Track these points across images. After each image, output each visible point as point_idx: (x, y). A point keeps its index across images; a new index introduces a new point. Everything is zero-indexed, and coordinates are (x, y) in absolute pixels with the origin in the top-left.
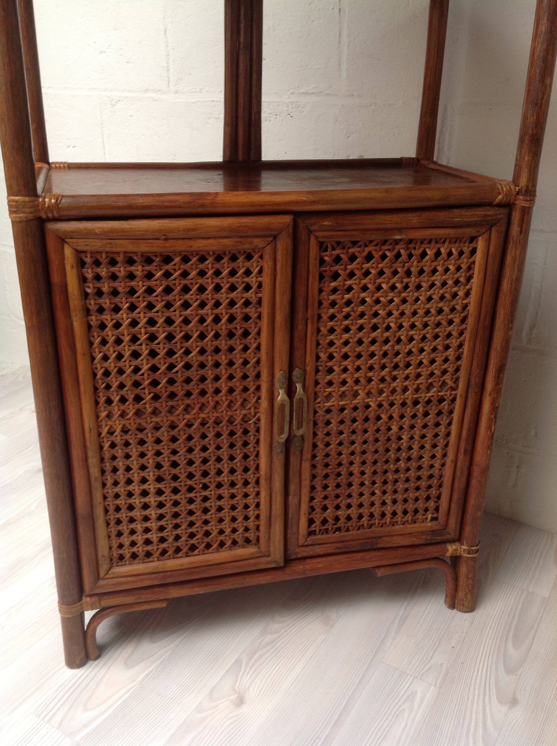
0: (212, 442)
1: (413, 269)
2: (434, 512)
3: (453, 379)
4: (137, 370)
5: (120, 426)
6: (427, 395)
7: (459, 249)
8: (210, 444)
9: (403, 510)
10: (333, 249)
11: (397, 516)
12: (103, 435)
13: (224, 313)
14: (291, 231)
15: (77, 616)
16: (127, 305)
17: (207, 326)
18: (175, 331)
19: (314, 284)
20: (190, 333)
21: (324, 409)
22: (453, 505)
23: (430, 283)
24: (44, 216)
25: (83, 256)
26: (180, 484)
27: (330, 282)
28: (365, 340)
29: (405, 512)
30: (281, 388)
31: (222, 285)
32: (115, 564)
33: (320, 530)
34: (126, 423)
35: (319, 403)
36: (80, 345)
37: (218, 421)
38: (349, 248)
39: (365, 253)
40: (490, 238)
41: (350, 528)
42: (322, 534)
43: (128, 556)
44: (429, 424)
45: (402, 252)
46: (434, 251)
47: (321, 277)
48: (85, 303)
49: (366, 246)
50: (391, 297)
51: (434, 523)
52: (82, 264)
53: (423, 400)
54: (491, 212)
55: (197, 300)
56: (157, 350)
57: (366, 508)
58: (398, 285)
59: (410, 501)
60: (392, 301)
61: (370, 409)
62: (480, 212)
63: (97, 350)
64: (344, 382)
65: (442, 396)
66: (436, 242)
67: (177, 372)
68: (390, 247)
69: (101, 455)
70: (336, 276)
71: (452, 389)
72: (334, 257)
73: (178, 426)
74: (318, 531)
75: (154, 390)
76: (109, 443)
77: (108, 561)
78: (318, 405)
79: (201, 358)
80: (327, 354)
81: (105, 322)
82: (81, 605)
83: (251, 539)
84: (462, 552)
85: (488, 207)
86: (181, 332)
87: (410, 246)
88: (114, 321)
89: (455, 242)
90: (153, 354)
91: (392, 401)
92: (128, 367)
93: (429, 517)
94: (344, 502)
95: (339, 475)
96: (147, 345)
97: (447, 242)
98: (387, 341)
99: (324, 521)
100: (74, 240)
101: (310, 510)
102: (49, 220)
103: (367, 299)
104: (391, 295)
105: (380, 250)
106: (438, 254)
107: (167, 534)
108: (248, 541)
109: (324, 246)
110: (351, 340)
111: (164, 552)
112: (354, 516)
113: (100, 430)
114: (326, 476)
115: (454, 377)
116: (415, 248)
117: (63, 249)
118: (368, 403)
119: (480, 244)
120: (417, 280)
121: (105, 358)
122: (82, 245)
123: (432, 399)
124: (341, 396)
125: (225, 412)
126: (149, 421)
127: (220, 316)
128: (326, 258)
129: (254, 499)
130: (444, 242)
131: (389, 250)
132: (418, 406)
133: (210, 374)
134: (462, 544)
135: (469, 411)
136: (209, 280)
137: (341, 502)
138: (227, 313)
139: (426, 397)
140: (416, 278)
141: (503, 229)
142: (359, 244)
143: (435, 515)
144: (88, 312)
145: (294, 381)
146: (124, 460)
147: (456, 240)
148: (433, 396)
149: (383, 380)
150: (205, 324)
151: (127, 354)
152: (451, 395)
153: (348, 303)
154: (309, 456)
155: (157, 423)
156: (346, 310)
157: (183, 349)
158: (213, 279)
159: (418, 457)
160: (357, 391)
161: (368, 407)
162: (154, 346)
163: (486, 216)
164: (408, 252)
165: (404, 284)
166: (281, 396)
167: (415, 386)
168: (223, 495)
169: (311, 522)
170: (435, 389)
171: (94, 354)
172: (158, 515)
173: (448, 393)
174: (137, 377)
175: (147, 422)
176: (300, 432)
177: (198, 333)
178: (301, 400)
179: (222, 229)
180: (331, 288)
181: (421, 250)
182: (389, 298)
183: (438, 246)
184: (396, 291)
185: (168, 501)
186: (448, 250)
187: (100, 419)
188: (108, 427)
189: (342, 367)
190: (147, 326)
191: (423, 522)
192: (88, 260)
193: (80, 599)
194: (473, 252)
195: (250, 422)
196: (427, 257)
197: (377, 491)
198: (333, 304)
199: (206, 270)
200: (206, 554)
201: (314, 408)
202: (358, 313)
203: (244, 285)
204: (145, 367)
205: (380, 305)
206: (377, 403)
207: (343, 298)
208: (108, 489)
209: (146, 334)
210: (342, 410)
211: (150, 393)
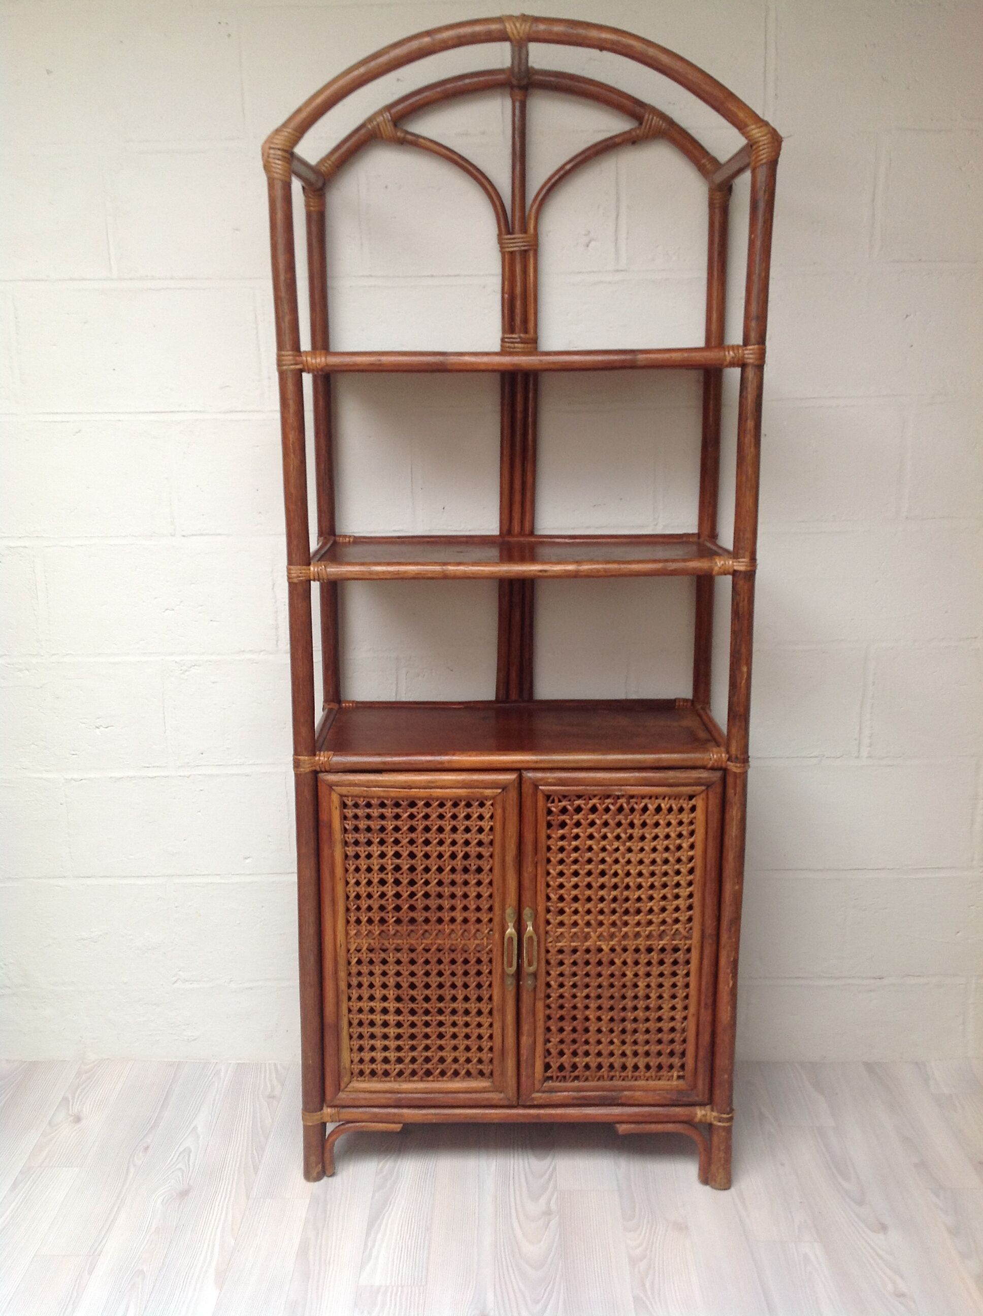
0: (447, 968)
1: (636, 821)
2: (680, 1070)
3: (686, 928)
4: (383, 895)
5: (367, 945)
6: (660, 942)
7: (679, 805)
8: (445, 970)
9: (645, 1065)
10: (560, 801)
11: (639, 1070)
12: (351, 952)
13: (460, 851)
14: (516, 785)
15: (318, 1125)
16: (378, 840)
17: (445, 861)
18: (417, 864)
19: (543, 832)
20: (429, 866)
21: (556, 949)
22: (700, 1065)
23: (653, 835)
24: (318, 769)
25: (345, 799)
26: (417, 1005)
27: (558, 830)
28: (594, 884)
29: (648, 1067)
30: (511, 922)
31: (458, 827)
32: (355, 1078)
33: (557, 1077)
34: (372, 941)
35: (551, 942)
36: (339, 871)
37: (453, 948)
38: (574, 800)
39: (590, 806)
40: (707, 798)
41: (590, 1078)
42: (560, 1081)
43: (368, 1071)
44: (666, 973)
45: (625, 805)
46: (655, 806)
47: (549, 825)
48: (344, 837)
49: (590, 799)
50: (616, 846)
51: (681, 1082)
52: (345, 805)
53: (657, 947)
54: (704, 774)
55: (436, 838)
56: (401, 880)
57: (605, 1058)
58: (623, 835)
59: (652, 1054)
60: (617, 850)
61: (603, 953)
62: (695, 774)
63: (351, 876)
64: (575, 924)
65: (676, 945)
66: (657, 798)
67: (417, 900)
68: (612, 801)
69: (348, 970)
70: (563, 825)
71: (686, 938)
72: (560, 808)
73: (416, 950)
74: (555, 1078)
75: (396, 914)
76: (356, 959)
77: (349, 1074)
78: (550, 944)
79: (439, 889)
80: (558, 896)
81: (360, 853)
82: (321, 1114)
83: (485, 1071)
84: (712, 1119)
85: (702, 770)
86: (421, 865)
87: (631, 800)
88: (367, 853)
89: (675, 799)
90: (397, 882)
91: (625, 946)
92: (375, 892)
93: (675, 1074)
94: (581, 1048)
95: (574, 1018)
96: (392, 874)
97: (666, 799)
98: (615, 887)
99: (561, 1068)
100: (339, 788)
101: (546, 1054)
102: (321, 772)
103: (594, 847)
104: (616, 844)
105: (604, 804)
106: (658, 809)
107: (404, 1054)
108: (481, 1073)
109: (551, 798)
110: (580, 884)
111: (400, 1073)
112: (593, 1065)
113: (350, 947)
114: (562, 1018)
115: (687, 926)
116: (636, 803)
117: (330, 794)
118: (600, 945)
119: (699, 802)
120: (641, 831)
121: (358, 883)
122: (344, 790)
123: (666, 947)
124: (572, 937)
125: (459, 940)
126: (391, 943)
127: (456, 853)
128: (553, 809)
129: (487, 1029)
130: (664, 798)
131: (612, 804)
132: (652, 954)
133: (446, 904)
134: (712, 1110)
135: (706, 962)
136: (447, 823)
137: (578, 1048)
138: (462, 851)
139: (659, 945)
140: (639, 829)
141: (719, 790)
142: (584, 797)
143: (681, 1073)
144: (346, 844)
145: (525, 919)
146: (369, 976)
147: (677, 797)
148: (667, 944)
149: (614, 924)
150: (443, 859)
151: (376, 881)
152: (685, 944)
153: (576, 849)
154: (542, 995)
155: (398, 944)
156: (574, 855)
157: (423, 880)
158: (449, 821)
159: (657, 1007)
160: (588, 933)
161: (600, 950)
162: (398, 875)
163: (700, 778)
164: (630, 806)
165: (628, 835)
166: (511, 931)
167: (647, 933)
168: (458, 1022)
169: (547, 1067)
170: (668, 938)
171: (348, 879)
172: (396, 1034)
173: (682, 942)
174: (383, 902)
175: (389, 943)
176: (532, 969)
177: (437, 866)
178: (531, 938)
179: (458, 781)
180: (559, 835)
181: (643, 805)
182: (615, 846)
183: (658, 801)
184: (620, 840)
185: (406, 1021)
186: (668, 806)
187: (349, 937)
188: (356, 944)
189: (573, 909)
190: (394, 858)
191: (668, 1080)
192: (350, 803)
193: (321, 1109)
194: (693, 809)
195: (483, 952)
196: (648, 812)
197: (615, 1040)
198: (562, 849)
199: (445, 814)
200: (440, 1081)
201: (546, 947)
202: (586, 859)
203: (477, 827)
204: (390, 893)
205: (606, 852)
206: (610, 946)
207: (570, 845)
208: (353, 1002)
209: (392, 864)
210: (575, 951)
211: (393, 917)
